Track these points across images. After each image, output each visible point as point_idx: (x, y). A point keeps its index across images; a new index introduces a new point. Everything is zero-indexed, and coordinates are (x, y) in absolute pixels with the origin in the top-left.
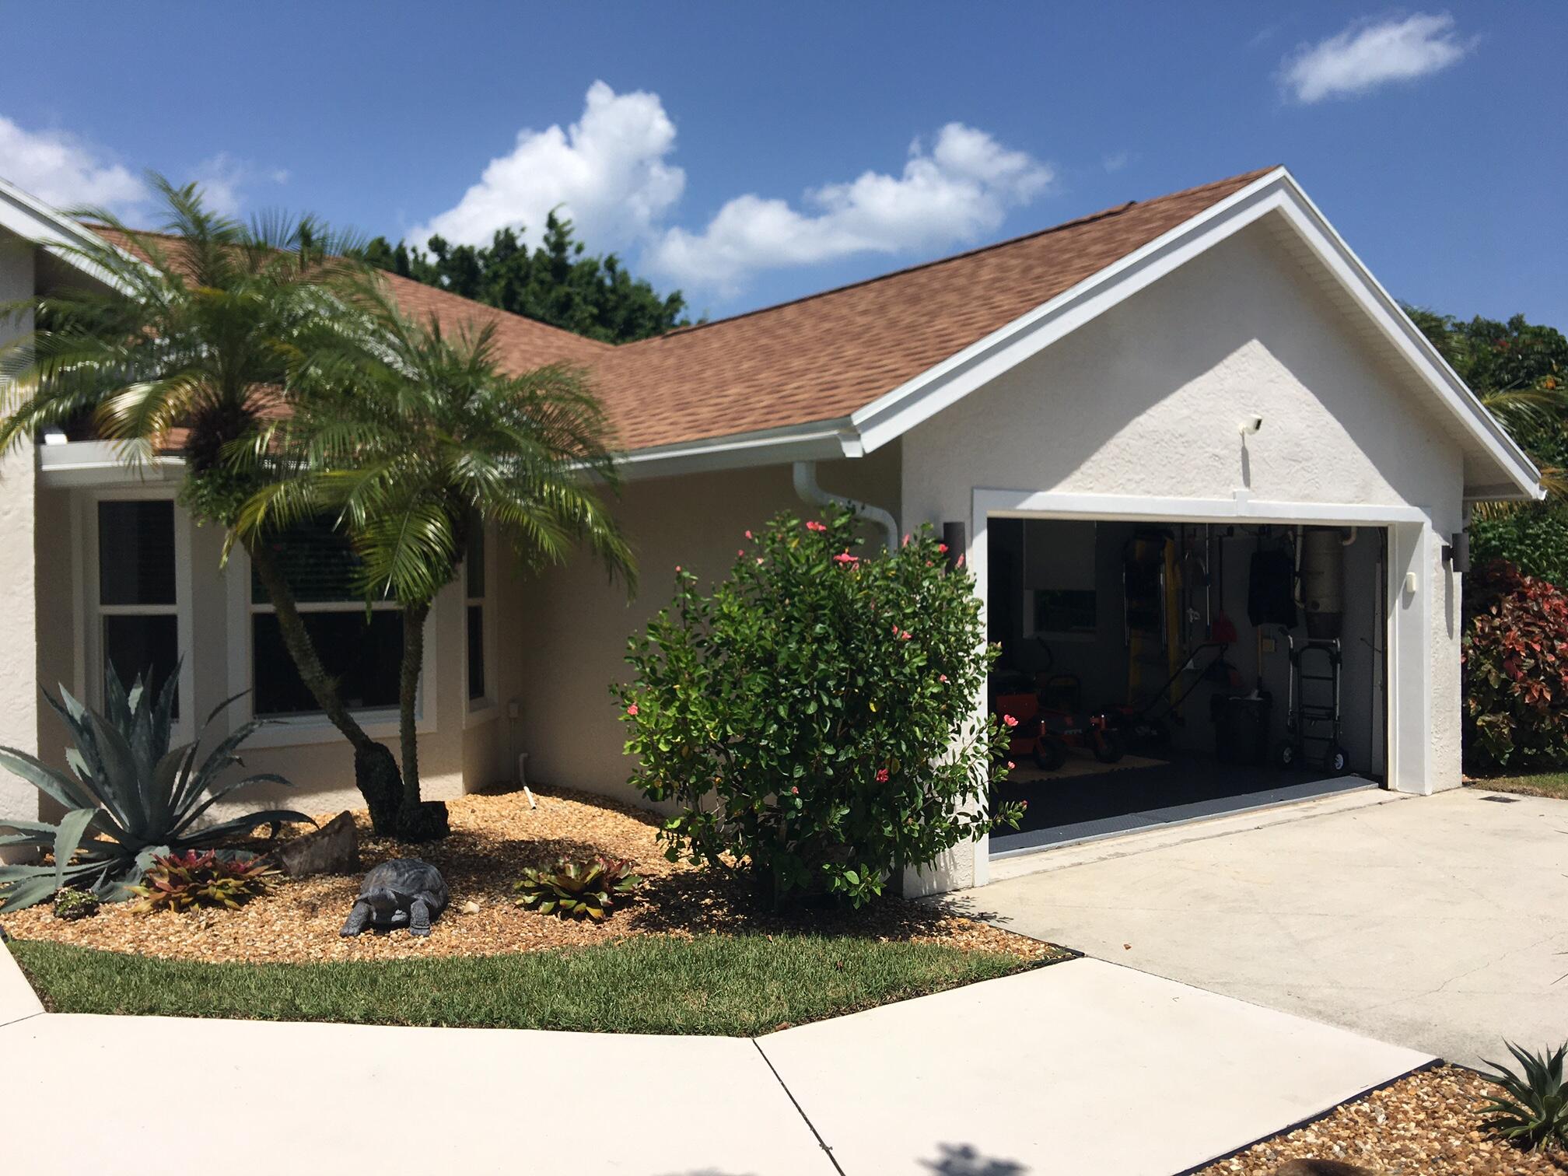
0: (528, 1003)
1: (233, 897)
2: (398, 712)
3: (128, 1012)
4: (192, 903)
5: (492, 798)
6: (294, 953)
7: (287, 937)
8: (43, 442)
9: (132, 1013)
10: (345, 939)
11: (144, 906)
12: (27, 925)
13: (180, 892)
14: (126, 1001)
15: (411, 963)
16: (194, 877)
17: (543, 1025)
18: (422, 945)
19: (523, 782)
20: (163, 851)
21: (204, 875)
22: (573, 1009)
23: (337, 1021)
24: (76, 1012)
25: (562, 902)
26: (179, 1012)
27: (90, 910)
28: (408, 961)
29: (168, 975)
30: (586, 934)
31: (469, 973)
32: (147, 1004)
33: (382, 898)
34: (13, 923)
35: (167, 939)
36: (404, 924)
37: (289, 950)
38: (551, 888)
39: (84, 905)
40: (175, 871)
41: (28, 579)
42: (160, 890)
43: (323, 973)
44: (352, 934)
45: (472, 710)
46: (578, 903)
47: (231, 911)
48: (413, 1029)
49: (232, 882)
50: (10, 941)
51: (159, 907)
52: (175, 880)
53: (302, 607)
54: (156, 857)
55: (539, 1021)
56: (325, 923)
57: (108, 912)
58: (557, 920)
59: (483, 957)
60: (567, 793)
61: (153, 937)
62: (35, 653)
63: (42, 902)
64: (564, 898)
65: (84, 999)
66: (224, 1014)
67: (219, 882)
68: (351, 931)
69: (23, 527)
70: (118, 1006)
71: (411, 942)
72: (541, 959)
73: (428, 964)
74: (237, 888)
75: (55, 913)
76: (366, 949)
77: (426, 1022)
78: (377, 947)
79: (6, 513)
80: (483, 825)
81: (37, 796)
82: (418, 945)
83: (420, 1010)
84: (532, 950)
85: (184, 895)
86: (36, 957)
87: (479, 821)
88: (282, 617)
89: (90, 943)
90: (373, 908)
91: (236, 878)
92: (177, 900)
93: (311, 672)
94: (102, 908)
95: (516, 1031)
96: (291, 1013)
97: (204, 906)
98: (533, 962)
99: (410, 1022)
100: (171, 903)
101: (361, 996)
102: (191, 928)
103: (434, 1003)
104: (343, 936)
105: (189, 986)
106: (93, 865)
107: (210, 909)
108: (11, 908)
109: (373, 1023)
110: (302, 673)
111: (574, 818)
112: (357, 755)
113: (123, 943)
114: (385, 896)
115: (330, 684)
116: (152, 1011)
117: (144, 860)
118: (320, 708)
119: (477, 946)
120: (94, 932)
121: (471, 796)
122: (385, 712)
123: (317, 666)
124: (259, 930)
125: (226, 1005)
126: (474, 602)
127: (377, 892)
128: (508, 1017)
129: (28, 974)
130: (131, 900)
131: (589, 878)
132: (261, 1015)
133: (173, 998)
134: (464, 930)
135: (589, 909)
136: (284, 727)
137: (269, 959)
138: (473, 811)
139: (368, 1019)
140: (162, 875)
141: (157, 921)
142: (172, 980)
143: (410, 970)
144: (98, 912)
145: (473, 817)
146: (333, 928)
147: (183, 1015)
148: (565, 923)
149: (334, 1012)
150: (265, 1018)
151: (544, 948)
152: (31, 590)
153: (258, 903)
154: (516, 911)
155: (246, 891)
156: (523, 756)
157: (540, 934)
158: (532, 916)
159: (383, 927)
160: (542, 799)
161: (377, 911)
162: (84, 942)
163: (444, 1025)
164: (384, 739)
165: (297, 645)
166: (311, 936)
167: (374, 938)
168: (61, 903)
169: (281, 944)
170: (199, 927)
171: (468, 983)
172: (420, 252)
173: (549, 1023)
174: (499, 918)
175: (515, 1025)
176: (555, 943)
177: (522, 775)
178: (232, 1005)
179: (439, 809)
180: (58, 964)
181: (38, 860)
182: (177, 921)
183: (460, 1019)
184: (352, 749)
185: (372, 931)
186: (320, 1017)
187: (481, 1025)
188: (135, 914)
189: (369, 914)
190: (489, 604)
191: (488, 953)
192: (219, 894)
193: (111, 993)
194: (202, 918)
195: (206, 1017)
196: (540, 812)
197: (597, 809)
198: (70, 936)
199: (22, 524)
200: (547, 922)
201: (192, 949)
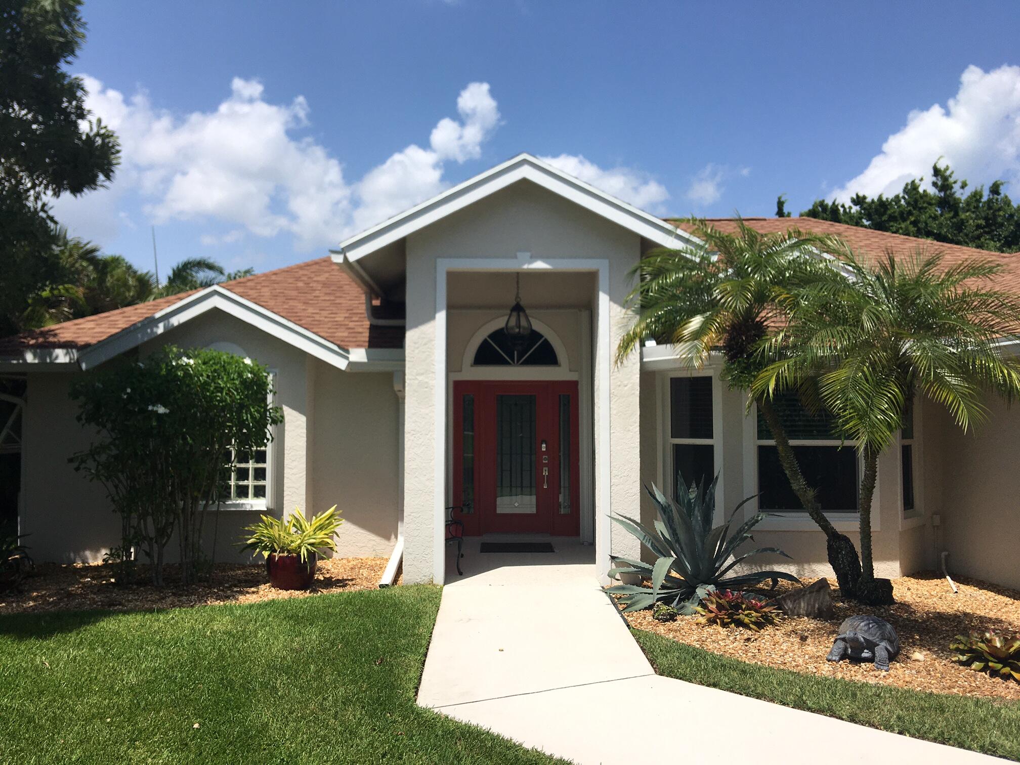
0: (971, 732)
1: (755, 623)
2: (858, 515)
3: (701, 683)
4: (730, 623)
5: (922, 581)
6: (797, 666)
7: (791, 654)
8: (644, 345)
9: (703, 684)
10: (830, 663)
11: (703, 620)
12: (639, 621)
13: (722, 614)
14: (700, 676)
15: (878, 687)
16: (732, 607)
17: (984, 750)
18: (884, 677)
19: (945, 572)
20: (711, 588)
21: (737, 607)
22: (1008, 744)
23: (831, 716)
24: (672, 677)
25: (990, 664)
26: (731, 689)
27: (672, 617)
28: (877, 686)
29: (722, 665)
30: (1012, 691)
31: (922, 703)
32: (712, 681)
33: (855, 640)
34: (632, 619)
35: (718, 642)
36: (871, 660)
37: (794, 664)
38: (982, 653)
39: (669, 614)
40: (720, 601)
41: (636, 423)
42: (711, 612)
43: (818, 683)
44: (835, 661)
45: (905, 518)
46: (1004, 667)
47: (754, 631)
48: (885, 732)
49: (754, 614)
50: (632, 629)
51: (711, 622)
52: (720, 607)
53: (793, 442)
54: (708, 591)
55: (981, 746)
56: (815, 650)
57: (682, 621)
58: (986, 676)
59: (931, 694)
60: (982, 584)
61: (709, 640)
62: (639, 464)
63: (645, 609)
64: (992, 661)
65: (676, 671)
66: (759, 696)
67: (746, 612)
68: (834, 658)
69: (634, 394)
70: (695, 679)
71: (877, 673)
72: (977, 703)
73: (891, 690)
74: (757, 617)
75: (653, 616)
76: (846, 672)
77: (894, 730)
78: (852, 672)
79: (626, 386)
80: (918, 600)
81: (640, 547)
82: (882, 676)
83: (890, 722)
84: (969, 695)
85: (726, 617)
86: (647, 641)
87: (914, 596)
88: (780, 448)
89: (674, 637)
90: (848, 645)
91: (756, 611)
92: (722, 620)
93: (798, 484)
94: (679, 617)
95: (962, 750)
96: (800, 705)
97: (738, 626)
98: (971, 704)
99: (882, 727)
100: (718, 621)
101: (847, 703)
102: (731, 638)
103: (899, 718)
104: (829, 661)
105: (736, 675)
106: (670, 591)
107: (741, 629)
108: (630, 609)
109: (856, 723)
110: (792, 485)
111: (990, 604)
112: (829, 541)
113: (692, 639)
114: (857, 639)
115: (811, 493)
116: (715, 685)
117: (701, 592)
118: (804, 509)
119: (925, 685)
120: (676, 631)
121: (906, 578)
122: (849, 515)
123: (802, 482)
124: (773, 647)
125: (760, 690)
126: (907, 442)
127: (852, 635)
128: (956, 739)
129: (643, 650)
130: (693, 615)
131: (1012, 650)
132: (781, 702)
133: (727, 680)
134: (914, 672)
135: (1013, 673)
136: (780, 518)
137: (782, 667)
138: (909, 589)
139: (853, 719)
140: (712, 603)
141: (710, 630)
142: (725, 668)
143: (879, 692)
144: (676, 620)
145: (909, 593)
146: (820, 654)
147: (733, 691)
148: (994, 680)
149: (829, 710)
150: (784, 704)
151: (977, 694)
152: (638, 429)
153: (770, 629)
154: (952, 665)
155: (763, 621)
156: (944, 554)
157: (974, 685)
158: (965, 671)
159: (856, 660)
160: (962, 586)
161: (851, 648)
162: (671, 636)
163: (908, 735)
164: (847, 532)
165: (789, 467)
166: (807, 657)
167: (850, 666)
168: (657, 611)
169: (788, 659)
170: (735, 638)
171: (922, 709)
172: (847, 206)
173: (989, 750)
174: (940, 668)
175: (961, 746)
176: (987, 693)
177: (944, 567)
178: (763, 692)
179: (886, 585)
180: (659, 647)
181: (639, 584)
182: (722, 633)
183: (919, 733)
184: (826, 537)
185: (848, 661)
186: (820, 711)
187: (935, 740)
188: (697, 624)
189: (846, 649)
190: (917, 444)
191: (935, 691)
192: (747, 620)
193: (691, 670)
194: (736, 633)
195: (747, 696)
196: (961, 596)
197: (1008, 599)
198: (663, 631)
199: (633, 392)
200: (979, 676)
201: (733, 651)
